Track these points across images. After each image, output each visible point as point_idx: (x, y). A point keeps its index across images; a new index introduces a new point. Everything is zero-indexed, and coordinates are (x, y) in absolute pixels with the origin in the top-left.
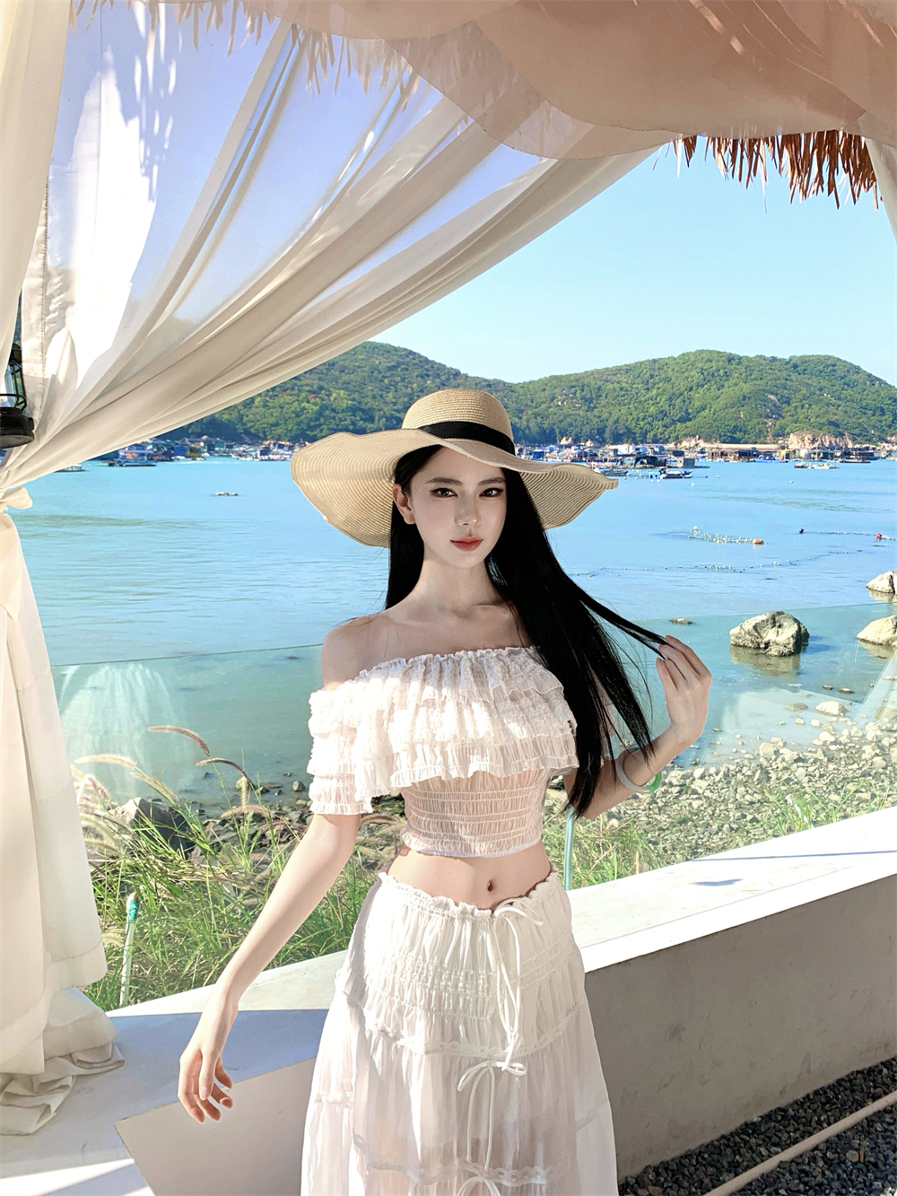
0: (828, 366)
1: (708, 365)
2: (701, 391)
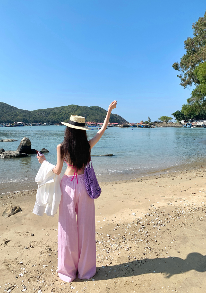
0: (97, 108)
1: (73, 108)
2: (71, 113)
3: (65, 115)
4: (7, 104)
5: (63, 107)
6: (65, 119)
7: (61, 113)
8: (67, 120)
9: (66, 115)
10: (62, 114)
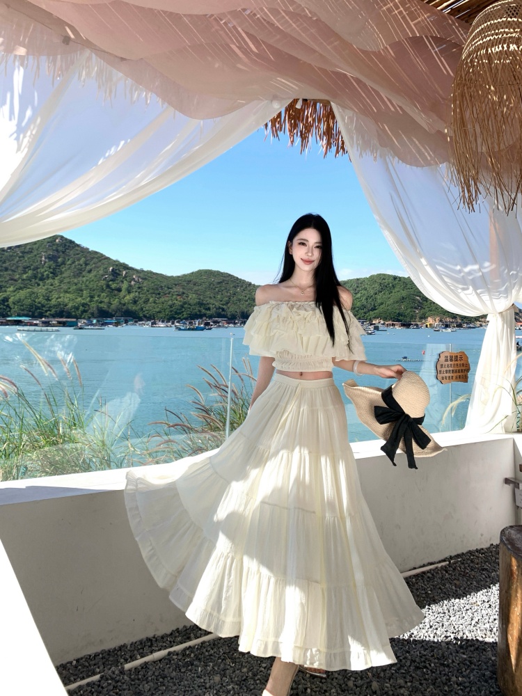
1: (384, 281)
2: (380, 294)
3: (367, 299)
4: (234, 277)
5: (358, 279)
6: (369, 311)
7: (359, 295)
8: (375, 311)
9: (370, 300)
10: (361, 297)
